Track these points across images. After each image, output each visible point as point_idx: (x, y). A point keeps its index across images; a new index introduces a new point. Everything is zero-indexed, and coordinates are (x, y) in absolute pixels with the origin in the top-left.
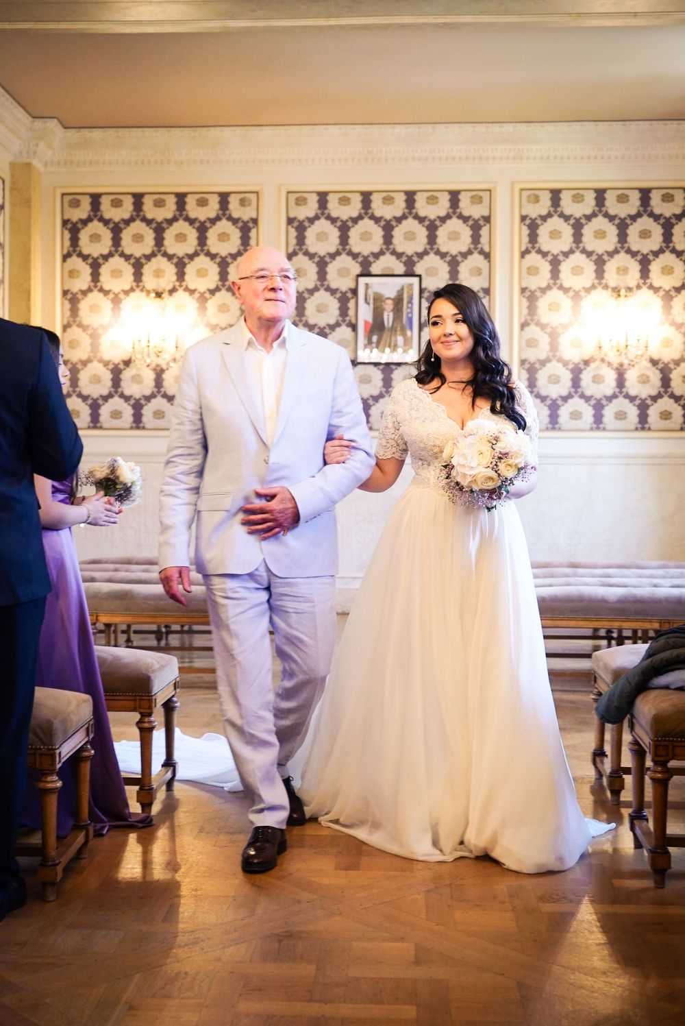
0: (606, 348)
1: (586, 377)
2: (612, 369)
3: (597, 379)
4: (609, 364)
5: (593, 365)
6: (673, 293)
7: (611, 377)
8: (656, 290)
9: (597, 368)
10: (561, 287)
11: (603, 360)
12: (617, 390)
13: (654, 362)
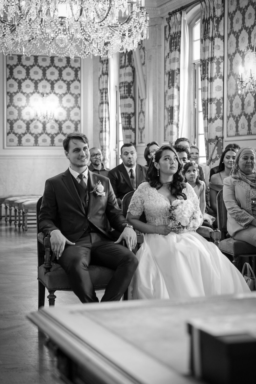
0: (39, 116)
1: (32, 126)
2: (41, 123)
3: (36, 127)
4: (40, 121)
5: (34, 122)
6: (63, 96)
7: (40, 126)
8: (57, 94)
9: (36, 123)
10: (22, 92)
11: (38, 120)
12: (43, 131)
13: (56, 121)
